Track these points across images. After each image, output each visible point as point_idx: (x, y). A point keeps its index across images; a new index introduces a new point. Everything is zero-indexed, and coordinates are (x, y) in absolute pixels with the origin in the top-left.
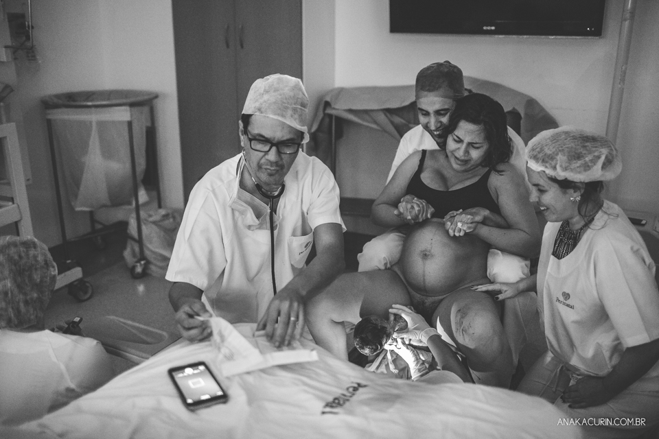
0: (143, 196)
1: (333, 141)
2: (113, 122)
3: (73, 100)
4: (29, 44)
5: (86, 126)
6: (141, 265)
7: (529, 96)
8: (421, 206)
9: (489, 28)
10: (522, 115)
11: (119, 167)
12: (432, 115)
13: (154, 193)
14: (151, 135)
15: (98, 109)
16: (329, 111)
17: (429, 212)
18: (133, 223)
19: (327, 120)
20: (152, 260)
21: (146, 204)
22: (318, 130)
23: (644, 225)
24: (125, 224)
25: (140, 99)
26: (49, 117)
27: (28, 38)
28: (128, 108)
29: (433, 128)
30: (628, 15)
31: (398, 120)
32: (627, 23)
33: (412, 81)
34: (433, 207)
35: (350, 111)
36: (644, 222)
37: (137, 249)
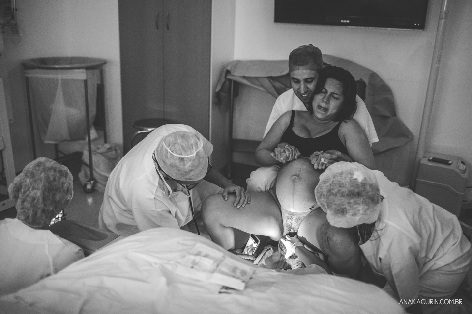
0: (93, 134)
1: (232, 99)
2: (74, 80)
3: (45, 64)
4: (13, 22)
5: (54, 82)
6: (91, 183)
7: (371, 71)
8: (290, 150)
9: (345, 21)
10: (367, 84)
11: (77, 113)
12: (302, 83)
13: (102, 133)
14: (101, 90)
15: (62, 71)
16: (229, 77)
17: (297, 155)
18: (86, 153)
19: (228, 83)
20: (99, 180)
21: (95, 140)
22: (221, 90)
23: (450, 164)
24: (79, 154)
25: (93, 64)
26: (27, 75)
27: (13, 17)
28: (84, 70)
29: (302, 92)
30: (444, 16)
31: (278, 85)
32: (443, 21)
33: (286, 58)
34: (300, 151)
35: (244, 77)
36: (450, 162)
37: (88, 172)
